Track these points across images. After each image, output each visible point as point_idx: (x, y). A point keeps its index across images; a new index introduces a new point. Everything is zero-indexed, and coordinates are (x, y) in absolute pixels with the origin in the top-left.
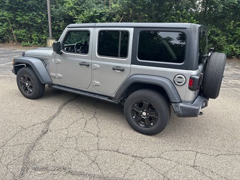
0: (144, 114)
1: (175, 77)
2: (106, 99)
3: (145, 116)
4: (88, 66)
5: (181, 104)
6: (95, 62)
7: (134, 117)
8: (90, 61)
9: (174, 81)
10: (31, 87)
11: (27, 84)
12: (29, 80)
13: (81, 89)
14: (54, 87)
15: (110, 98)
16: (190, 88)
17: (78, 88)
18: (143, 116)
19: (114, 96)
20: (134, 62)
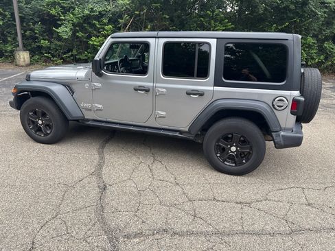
0: (233, 149)
1: (274, 100)
2: (177, 134)
3: (234, 152)
4: (147, 91)
5: (282, 133)
6: (158, 85)
7: (218, 155)
8: (151, 84)
9: (273, 105)
10: (47, 126)
11: (40, 122)
12: (44, 115)
13: (134, 123)
14: (89, 123)
15: (181, 132)
16: (292, 113)
17: (131, 123)
18: (232, 152)
19: (187, 129)
20: (217, 83)
